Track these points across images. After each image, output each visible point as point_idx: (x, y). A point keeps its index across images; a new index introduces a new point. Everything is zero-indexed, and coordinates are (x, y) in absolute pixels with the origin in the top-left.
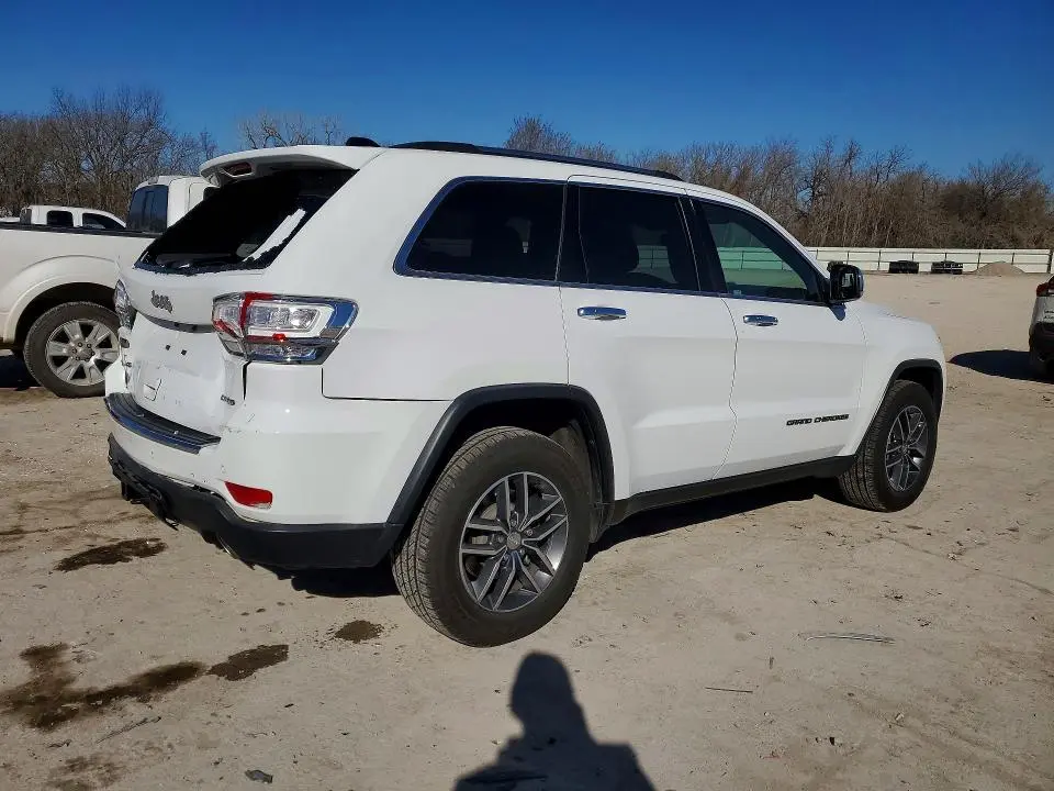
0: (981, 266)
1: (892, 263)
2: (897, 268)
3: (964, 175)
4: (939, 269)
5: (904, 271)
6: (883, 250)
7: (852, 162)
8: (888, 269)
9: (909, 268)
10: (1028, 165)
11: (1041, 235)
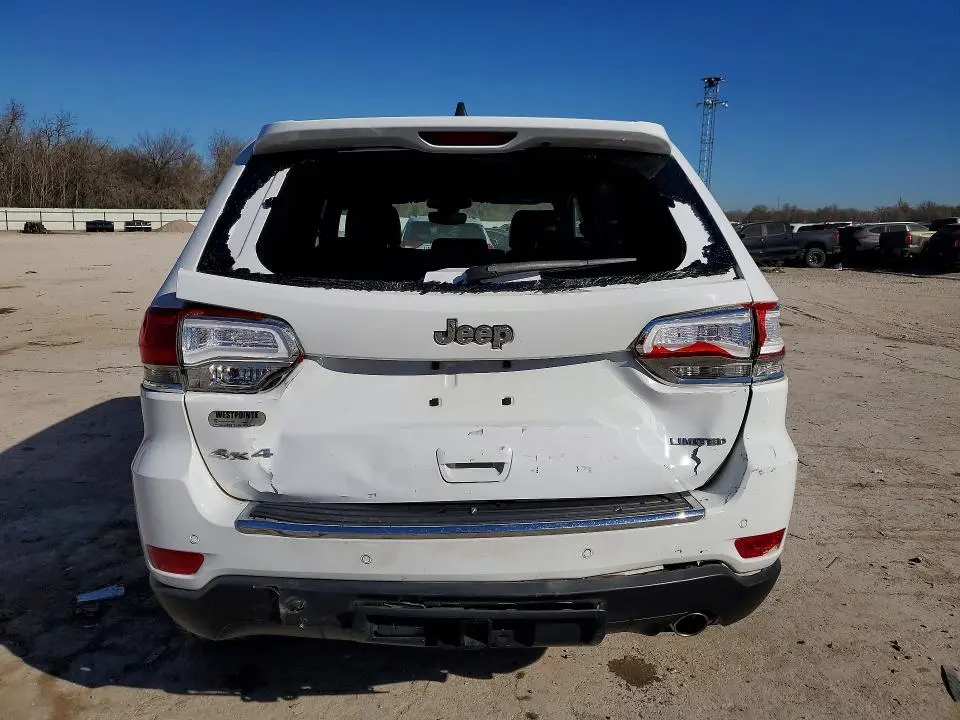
0: (164, 224)
1: (88, 223)
2: (94, 227)
3: (136, 144)
4: (132, 227)
5: (101, 230)
6: (75, 210)
7: (17, 123)
8: (85, 228)
9: (104, 227)
10: (184, 140)
11: (203, 198)
